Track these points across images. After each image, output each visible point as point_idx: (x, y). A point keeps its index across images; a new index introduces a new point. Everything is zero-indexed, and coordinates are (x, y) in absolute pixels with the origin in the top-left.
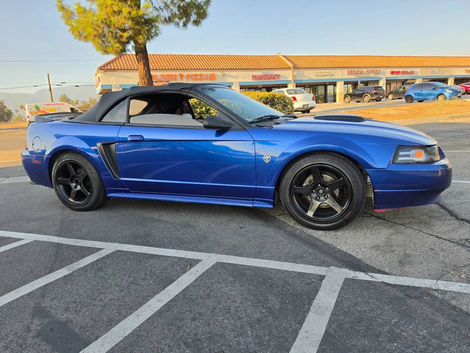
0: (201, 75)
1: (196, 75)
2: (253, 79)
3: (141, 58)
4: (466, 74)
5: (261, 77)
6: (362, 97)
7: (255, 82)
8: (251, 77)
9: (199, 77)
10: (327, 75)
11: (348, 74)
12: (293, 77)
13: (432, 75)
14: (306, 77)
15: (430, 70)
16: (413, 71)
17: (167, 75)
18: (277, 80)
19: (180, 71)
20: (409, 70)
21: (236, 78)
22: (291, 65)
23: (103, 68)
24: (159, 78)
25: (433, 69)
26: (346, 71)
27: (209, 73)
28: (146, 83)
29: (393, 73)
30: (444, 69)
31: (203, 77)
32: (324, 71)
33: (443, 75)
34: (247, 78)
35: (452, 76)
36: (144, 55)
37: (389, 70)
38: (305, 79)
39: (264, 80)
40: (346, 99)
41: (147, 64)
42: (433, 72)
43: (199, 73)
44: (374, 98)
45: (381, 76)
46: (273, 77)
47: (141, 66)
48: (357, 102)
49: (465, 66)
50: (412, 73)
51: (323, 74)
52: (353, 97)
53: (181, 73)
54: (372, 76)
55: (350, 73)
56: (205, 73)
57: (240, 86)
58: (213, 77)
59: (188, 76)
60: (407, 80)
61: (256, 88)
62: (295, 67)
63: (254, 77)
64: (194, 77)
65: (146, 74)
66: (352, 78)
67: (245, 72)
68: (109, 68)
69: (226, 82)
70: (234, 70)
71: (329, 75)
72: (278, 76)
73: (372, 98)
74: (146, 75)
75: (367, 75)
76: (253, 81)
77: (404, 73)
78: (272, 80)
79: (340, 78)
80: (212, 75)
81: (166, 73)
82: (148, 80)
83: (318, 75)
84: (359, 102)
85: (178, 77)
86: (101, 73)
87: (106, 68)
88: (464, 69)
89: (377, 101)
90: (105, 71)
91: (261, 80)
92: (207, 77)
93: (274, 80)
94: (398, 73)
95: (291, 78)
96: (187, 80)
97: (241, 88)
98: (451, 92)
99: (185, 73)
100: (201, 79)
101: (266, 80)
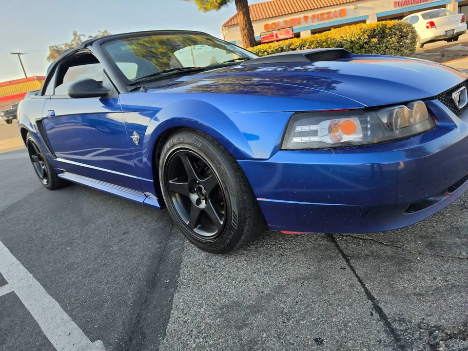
0: (329, 13)
1: (322, 14)
2: (395, 7)
5: (406, 3)
7: (398, 10)
8: (393, 4)
9: (326, 16)
17: (290, 20)
19: (304, 12)
21: (372, 8)
23: (227, 25)
24: (282, 25)
27: (338, 9)
28: (246, 34)
31: (332, 15)
34: (387, 6)
39: (411, 5)
43: (326, 11)
53: (305, 15)
56: (332, 10)
57: (378, 18)
58: (343, 13)
59: (314, 16)
61: (401, 17)
63: (397, 4)
65: (246, 24)
68: (233, 24)
69: (361, 15)
76: (396, 9)
78: (422, 3)
80: (341, 11)
81: (288, 18)
85: (303, 20)
86: (226, 30)
87: (230, 24)
90: (229, 28)
91: (406, 6)
92: (335, 15)
93: (425, 3)
96: (313, 21)
97: (378, 21)
99: (310, 14)
100: (329, 18)
101: (414, 5)
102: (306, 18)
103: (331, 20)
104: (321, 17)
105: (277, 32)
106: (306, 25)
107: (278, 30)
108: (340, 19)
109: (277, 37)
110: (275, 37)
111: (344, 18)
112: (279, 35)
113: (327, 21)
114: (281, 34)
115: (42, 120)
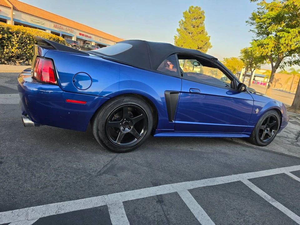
10: (39, 23)
11: (54, 27)
12: (12, 17)
13: (100, 42)
14: (23, 19)
15: (99, 39)
16: (91, 37)
20: (89, 35)
22: (11, 6)
26: (53, 24)
29: (80, 34)
30: (105, 40)
32: (37, 19)
33: (105, 43)
37: (78, 32)
38: (22, 20)
42: (100, 40)
45: (73, 34)
49: (114, 41)
50: (90, 37)
51: (36, 21)
54: (68, 33)
55: (55, 27)
60: (86, 41)
62: (15, 9)
66: (57, 30)
75: (66, 31)
77: (87, 36)
79: (49, 28)
83: (32, 21)
88: (113, 43)
94: (83, 35)
95: (10, 16)
115: (178, 93)
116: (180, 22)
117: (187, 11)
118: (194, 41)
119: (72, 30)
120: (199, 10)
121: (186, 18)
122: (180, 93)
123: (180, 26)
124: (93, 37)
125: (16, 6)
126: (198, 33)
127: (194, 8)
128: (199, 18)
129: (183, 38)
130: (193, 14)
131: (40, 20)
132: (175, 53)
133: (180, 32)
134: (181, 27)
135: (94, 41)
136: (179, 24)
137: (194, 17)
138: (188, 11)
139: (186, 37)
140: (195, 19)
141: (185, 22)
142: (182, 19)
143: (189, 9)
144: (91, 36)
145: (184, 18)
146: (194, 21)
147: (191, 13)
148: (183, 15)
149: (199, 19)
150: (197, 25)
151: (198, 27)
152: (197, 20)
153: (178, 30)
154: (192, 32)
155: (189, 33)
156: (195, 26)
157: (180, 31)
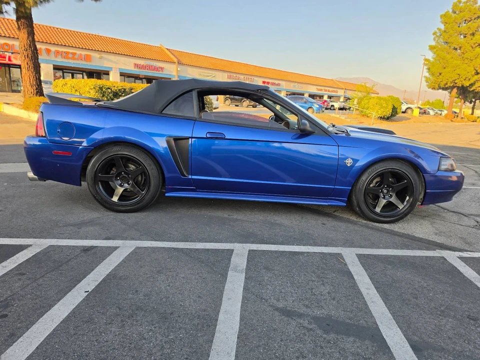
0: (74, 54)
1: (67, 53)
3: (25, 25)
4: (316, 92)
5: (143, 67)
6: (241, 101)
7: (136, 71)
8: (133, 65)
9: (70, 56)
10: (209, 76)
11: (228, 78)
12: (177, 73)
13: (293, 89)
14: (189, 75)
15: (292, 84)
18: (161, 72)
19: (47, 44)
20: (277, 82)
21: (116, 63)
22: (176, 60)
25: (294, 84)
26: (226, 75)
27: (84, 53)
28: (30, 56)
29: (264, 83)
30: (301, 85)
31: (76, 57)
32: (206, 71)
33: (301, 90)
34: (129, 65)
35: (307, 92)
36: (29, 22)
39: (147, 71)
40: (227, 102)
41: (31, 33)
42: (294, 87)
43: (71, 51)
44: (252, 104)
46: (156, 69)
47: (23, 34)
48: (236, 106)
49: (316, 85)
50: (278, 85)
51: (206, 74)
52: (233, 101)
53: (47, 47)
56: (78, 52)
57: (120, 73)
58: (88, 58)
59: (57, 52)
61: (137, 78)
62: (180, 63)
63: (136, 65)
64: (64, 54)
65: (30, 45)
67: (126, 59)
69: (104, 66)
70: (113, 54)
71: (211, 76)
72: (162, 69)
73: (250, 104)
74: (30, 47)
76: (135, 69)
77: (273, 84)
78: (155, 72)
80: (87, 55)
82: (33, 52)
83: (201, 75)
84: (238, 106)
85: (44, 52)
88: (315, 87)
89: (253, 107)
91: (143, 70)
92: (80, 58)
93: (157, 72)
94: (268, 83)
95: (174, 73)
96: (56, 57)
97: (121, 75)
98: (318, 106)
99: (53, 49)
100: (73, 58)
101: (149, 71)
102: (48, 51)
103: (75, 62)
104: (66, 55)
105: (10, 54)
106: (48, 58)
107: (12, 53)
108: (84, 62)
109: (10, 59)
110: (7, 59)
111: (89, 63)
112: (12, 59)
113: (70, 61)
114: (15, 58)
115: (188, 139)
116: (434, 34)
117: (448, 11)
118: (466, 61)
119: (252, 78)
120: (474, 4)
121: (445, 23)
122: (190, 139)
123: (437, 39)
124: (283, 83)
125: (181, 59)
126: (474, 46)
127: (464, 3)
128: (475, 19)
129: (441, 61)
130: (462, 14)
131: (210, 72)
132: (194, 89)
133: (435, 50)
134: (437, 42)
135: (285, 90)
136: (433, 37)
137: (464, 19)
138: (451, 11)
139: (449, 57)
140: (467, 22)
141: (445, 31)
142: (440, 27)
143: (451, 7)
144: (280, 82)
145: (443, 25)
146: (464, 25)
147: (457, 12)
148: (440, 20)
149: (476, 21)
150: (471, 32)
151: (473, 34)
152: (472, 22)
153: (432, 48)
154: (460, 45)
155: (456, 49)
156: (466, 34)
157: (435, 48)
